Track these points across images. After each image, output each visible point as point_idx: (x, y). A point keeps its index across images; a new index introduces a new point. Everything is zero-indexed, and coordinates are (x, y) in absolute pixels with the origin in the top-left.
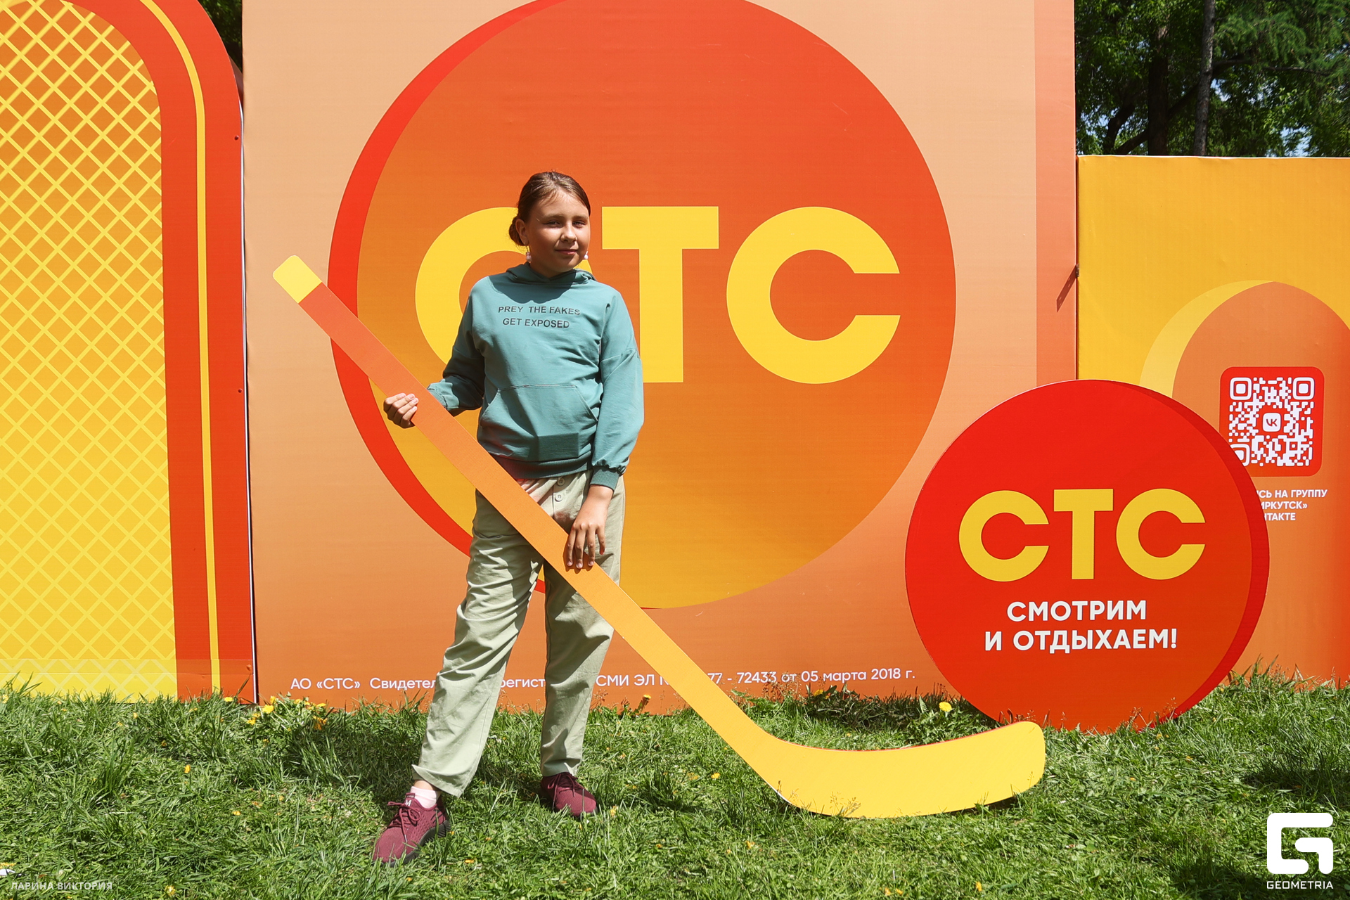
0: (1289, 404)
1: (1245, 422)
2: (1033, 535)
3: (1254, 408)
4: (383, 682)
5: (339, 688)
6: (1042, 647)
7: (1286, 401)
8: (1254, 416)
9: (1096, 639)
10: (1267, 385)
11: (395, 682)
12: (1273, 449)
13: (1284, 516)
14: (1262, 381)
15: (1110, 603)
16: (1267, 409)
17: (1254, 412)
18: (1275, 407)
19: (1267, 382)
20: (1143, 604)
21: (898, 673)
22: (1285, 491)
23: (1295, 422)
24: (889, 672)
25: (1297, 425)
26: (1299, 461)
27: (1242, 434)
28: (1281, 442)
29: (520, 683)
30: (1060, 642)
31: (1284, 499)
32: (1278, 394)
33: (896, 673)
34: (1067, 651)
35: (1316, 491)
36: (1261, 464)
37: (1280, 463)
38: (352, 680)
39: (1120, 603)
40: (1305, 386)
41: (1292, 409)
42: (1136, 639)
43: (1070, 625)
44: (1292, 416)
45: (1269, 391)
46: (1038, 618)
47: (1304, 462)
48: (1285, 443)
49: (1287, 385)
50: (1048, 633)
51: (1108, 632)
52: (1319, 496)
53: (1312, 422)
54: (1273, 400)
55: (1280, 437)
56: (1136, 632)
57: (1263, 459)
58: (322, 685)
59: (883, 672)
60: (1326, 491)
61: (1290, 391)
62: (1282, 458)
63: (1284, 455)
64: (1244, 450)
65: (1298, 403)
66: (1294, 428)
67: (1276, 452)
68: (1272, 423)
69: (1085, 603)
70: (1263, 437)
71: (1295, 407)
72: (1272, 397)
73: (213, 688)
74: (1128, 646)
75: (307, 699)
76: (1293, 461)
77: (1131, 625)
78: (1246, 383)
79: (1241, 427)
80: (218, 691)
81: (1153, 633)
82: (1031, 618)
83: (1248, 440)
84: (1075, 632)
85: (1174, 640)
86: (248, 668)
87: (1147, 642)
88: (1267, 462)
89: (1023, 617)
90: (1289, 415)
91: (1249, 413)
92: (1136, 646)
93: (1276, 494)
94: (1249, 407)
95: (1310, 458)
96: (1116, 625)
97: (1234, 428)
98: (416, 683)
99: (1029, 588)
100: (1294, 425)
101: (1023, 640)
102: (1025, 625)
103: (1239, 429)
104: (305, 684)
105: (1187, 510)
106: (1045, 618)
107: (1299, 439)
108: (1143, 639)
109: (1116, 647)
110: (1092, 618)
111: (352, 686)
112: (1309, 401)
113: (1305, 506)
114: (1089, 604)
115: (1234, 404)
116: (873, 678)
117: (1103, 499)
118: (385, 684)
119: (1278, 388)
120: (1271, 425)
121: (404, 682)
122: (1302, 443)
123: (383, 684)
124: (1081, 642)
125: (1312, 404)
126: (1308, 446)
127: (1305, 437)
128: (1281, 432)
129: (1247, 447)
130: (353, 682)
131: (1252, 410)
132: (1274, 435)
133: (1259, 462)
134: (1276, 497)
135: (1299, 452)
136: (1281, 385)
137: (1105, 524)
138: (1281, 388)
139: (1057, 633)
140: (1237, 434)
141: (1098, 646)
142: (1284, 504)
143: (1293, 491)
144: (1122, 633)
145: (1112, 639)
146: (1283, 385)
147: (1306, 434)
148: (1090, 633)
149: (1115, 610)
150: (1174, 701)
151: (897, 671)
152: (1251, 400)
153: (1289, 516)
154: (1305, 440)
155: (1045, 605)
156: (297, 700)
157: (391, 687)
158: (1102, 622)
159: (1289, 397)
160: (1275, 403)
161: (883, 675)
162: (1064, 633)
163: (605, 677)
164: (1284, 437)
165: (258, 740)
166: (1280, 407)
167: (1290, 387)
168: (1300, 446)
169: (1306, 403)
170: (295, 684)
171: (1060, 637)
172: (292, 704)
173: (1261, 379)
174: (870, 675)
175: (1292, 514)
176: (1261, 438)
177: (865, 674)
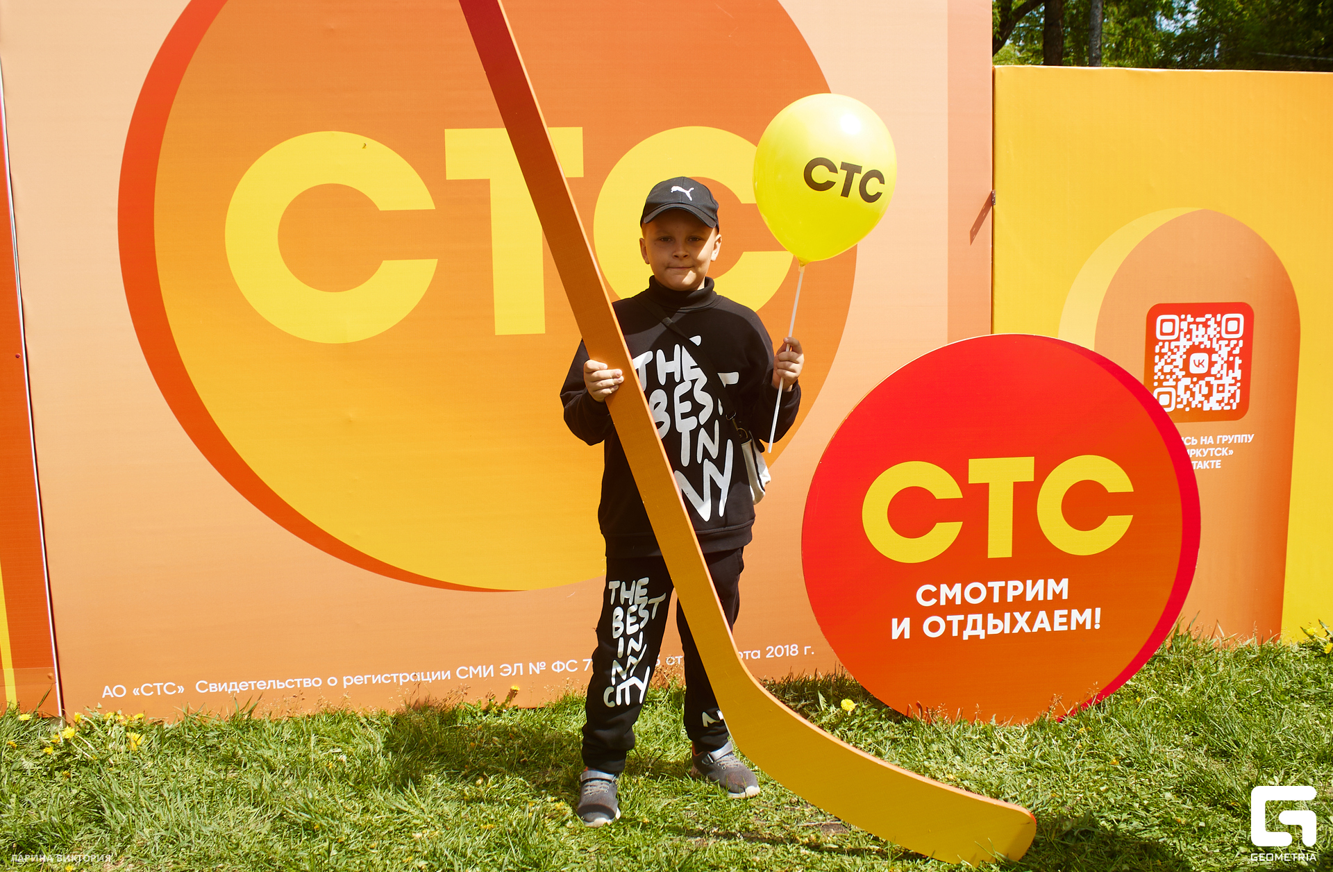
0: (1217, 343)
1: (1171, 363)
2: (947, 510)
3: (1181, 348)
4: (210, 685)
5: (159, 694)
6: (955, 633)
7: (1215, 340)
8: (1181, 357)
9: (1014, 622)
10: (1194, 322)
11: (225, 684)
12: (1200, 393)
13: (1210, 464)
14: (1190, 319)
15: (1029, 582)
16: (1195, 349)
17: (1181, 353)
18: (1202, 346)
19: (1195, 320)
20: (1065, 582)
21: (796, 650)
22: (1211, 437)
23: (1223, 362)
24: (785, 649)
25: (1225, 366)
26: (1226, 405)
27: (1168, 377)
28: (1208, 384)
29: (370, 680)
30: (974, 628)
31: (1210, 446)
32: (1206, 333)
33: (793, 650)
34: (982, 637)
35: (1243, 436)
36: (1187, 409)
37: (1206, 408)
38: (174, 685)
39: (1041, 582)
40: (1235, 323)
41: (1220, 349)
42: (1057, 620)
43: (985, 608)
44: (1220, 356)
45: (1197, 330)
46: (951, 602)
47: (1231, 405)
48: (1213, 385)
49: (1216, 322)
50: (962, 617)
51: (1027, 614)
52: (1246, 441)
53: (1240, 362)
54: (1200, 339)
55: (1207, 379)
56: (1057, 613)
57: (1189, 404)
58: (140, 691)
59: (779, 649)
60: (1253, 435)
61: (1218, 329)
62: (1208, 402)
63: (1211, 398)
64: (1170, 394)
65: (1226, 342)
66: (1222, 369)
67: (1203, 396)
68: (1199, 364)
69: (1002, 584)
70: (1190, 379)
71: (1223, 347)
72: (1200, 336)
73: (8, 704)
74: (1048, 629)
75: (119, 712)
76: (1220, 405)
77: (1050, 606)
78: (1173, 321)
79: (1167, 369)
80: (14, 706)
81: (1075, 613)
82: (943, 602)
83: (1174, 383)
84: (990, 616)
85: (1098, 620)
86: (49, 677)
87: (1068, 623)
88: (1193, 406)
89: (933, 601)
90: (1217, 355)
91: (1175, 354)
92: (1057, 628)
93: (1202, 440)
94: (1176, 347)
95: (1238, 400)
96: (1035, 606)
97: (1159, 371)
98: (250, 685)
99: (940, 570)
100: (1222, 365)
101: (934, 627)
102: (936, 610)
103: (1165, 371)
104: (119, 691)
105: (1115, 478)
106: (958, 602)
107: (1227, 380)
108: (1064, 620)
109: (1035, 630)
110: (1010, 599)
111: (175, 691)
112: (1238, 340)
113: (1231, 452)
114: (1006, 584)
115: (1161, 344)
116: (768, 656)
117: (1023, 468)
118: (214, 688)
119: (1206, 325)
120: (1198, 366)
121: (236, 683)
122: (1230, 385)
123: (211, 688)
124: (998, 626)
125: (1241, 342)
126: (1235, 388)
127: (1233, 378)
128: (1208, 374)
129: (1173, 390)
130: (176, 686)
131: (1178, 350)
132: (1201, 377)
133: (1185, 406)
134: (1202, 443)
135: (1227, 395)
136: (1209, 323)
137: (1025, 496)
138: (1209, 326)
139: (971, 617)
140: (1162, 377)
141: (1016, 630)
142: (1210, 451)
143: (1219, 437)
144: (1042, 615)
145: (1031, 622)
146: (1212, 322)
147: (1234, 375)
148: (1007, 616)
149: (1035, 590)
150: (1097, 686)
151: (794, 647)
152: (1178, 339)
153: (1215, 463)
154: (1233, 382)
155: (958, 587)
156: (107, 715)
157: (220, 690)
158: (1020, 604)
159: (1218, 336)
160: (1202, 343)
161: (779, 653)
162: (979, 617)
163: (467, 669)
164: (1211, 379)
165: (56, 773)
166: (1208, 347)
167: (1219, 324)
168: (1227, 388)
169: (1235, 342)
170: (107, 692)
171: (975, 622)
172: (101, 720)
173: (1189, 316)
174: (764, 653)
175: (1218, 461)
176: (1187, 381)
177: (759, 652)
